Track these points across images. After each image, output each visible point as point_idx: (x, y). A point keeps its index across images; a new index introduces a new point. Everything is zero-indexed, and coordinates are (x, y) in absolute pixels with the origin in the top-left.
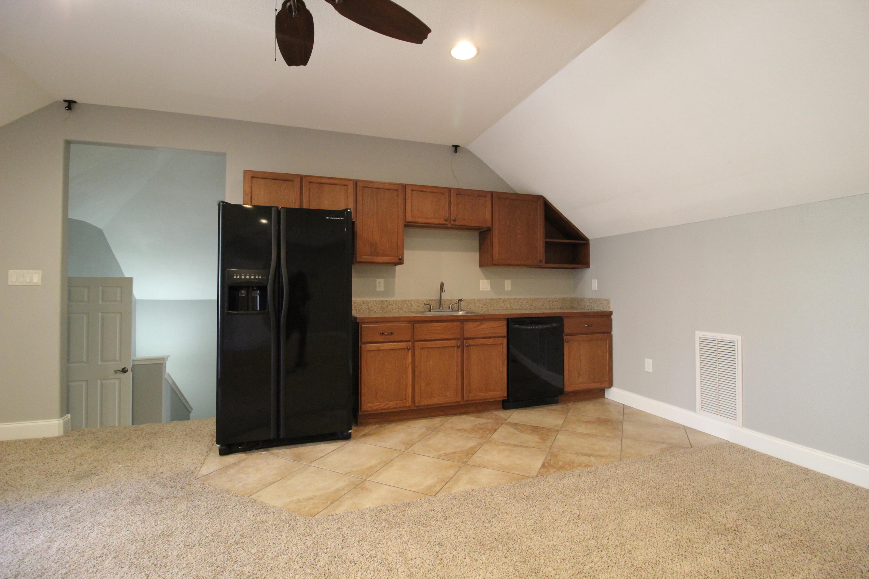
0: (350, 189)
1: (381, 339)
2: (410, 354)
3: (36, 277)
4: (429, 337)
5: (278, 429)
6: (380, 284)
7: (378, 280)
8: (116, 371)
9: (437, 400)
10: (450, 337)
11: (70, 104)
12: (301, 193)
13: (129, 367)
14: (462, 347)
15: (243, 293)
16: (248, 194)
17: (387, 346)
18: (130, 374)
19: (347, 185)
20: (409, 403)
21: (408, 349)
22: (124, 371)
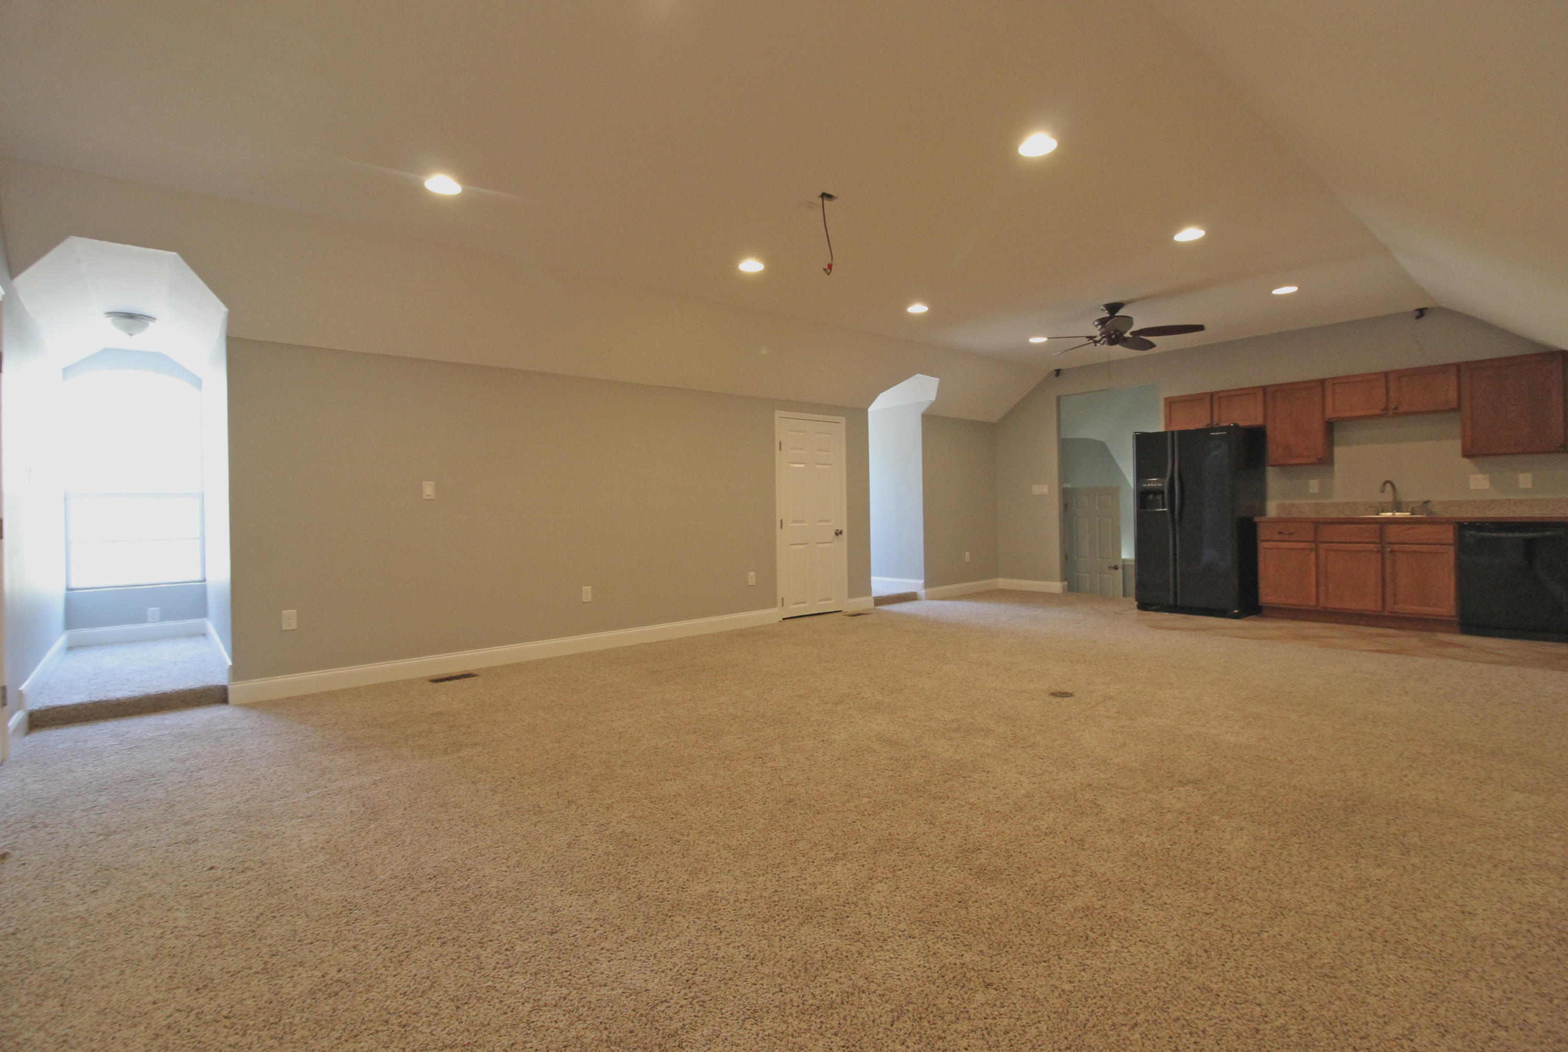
0: (1260, 395)
1: (1278, 537)
2: (1313, 555)
3: (1044, 489)
4: (1335, 539)
5: (1176, 597)
6: (1314, 485)
7: (1312, 482)
8: (1110, 567)
9: (1349, 604)
10: (1366, 540)
11: (1058, 372)
12: (1212, 409)
13: (1120, 564)
14: (1382, 552)
15: (1151, 497)
16: (1169, 419)
17: (1284, 545)
18: (1120, 571)
19: (1255, 393)
20: (1312, 602)
21: (1311, 550)
22: (1116, 568)
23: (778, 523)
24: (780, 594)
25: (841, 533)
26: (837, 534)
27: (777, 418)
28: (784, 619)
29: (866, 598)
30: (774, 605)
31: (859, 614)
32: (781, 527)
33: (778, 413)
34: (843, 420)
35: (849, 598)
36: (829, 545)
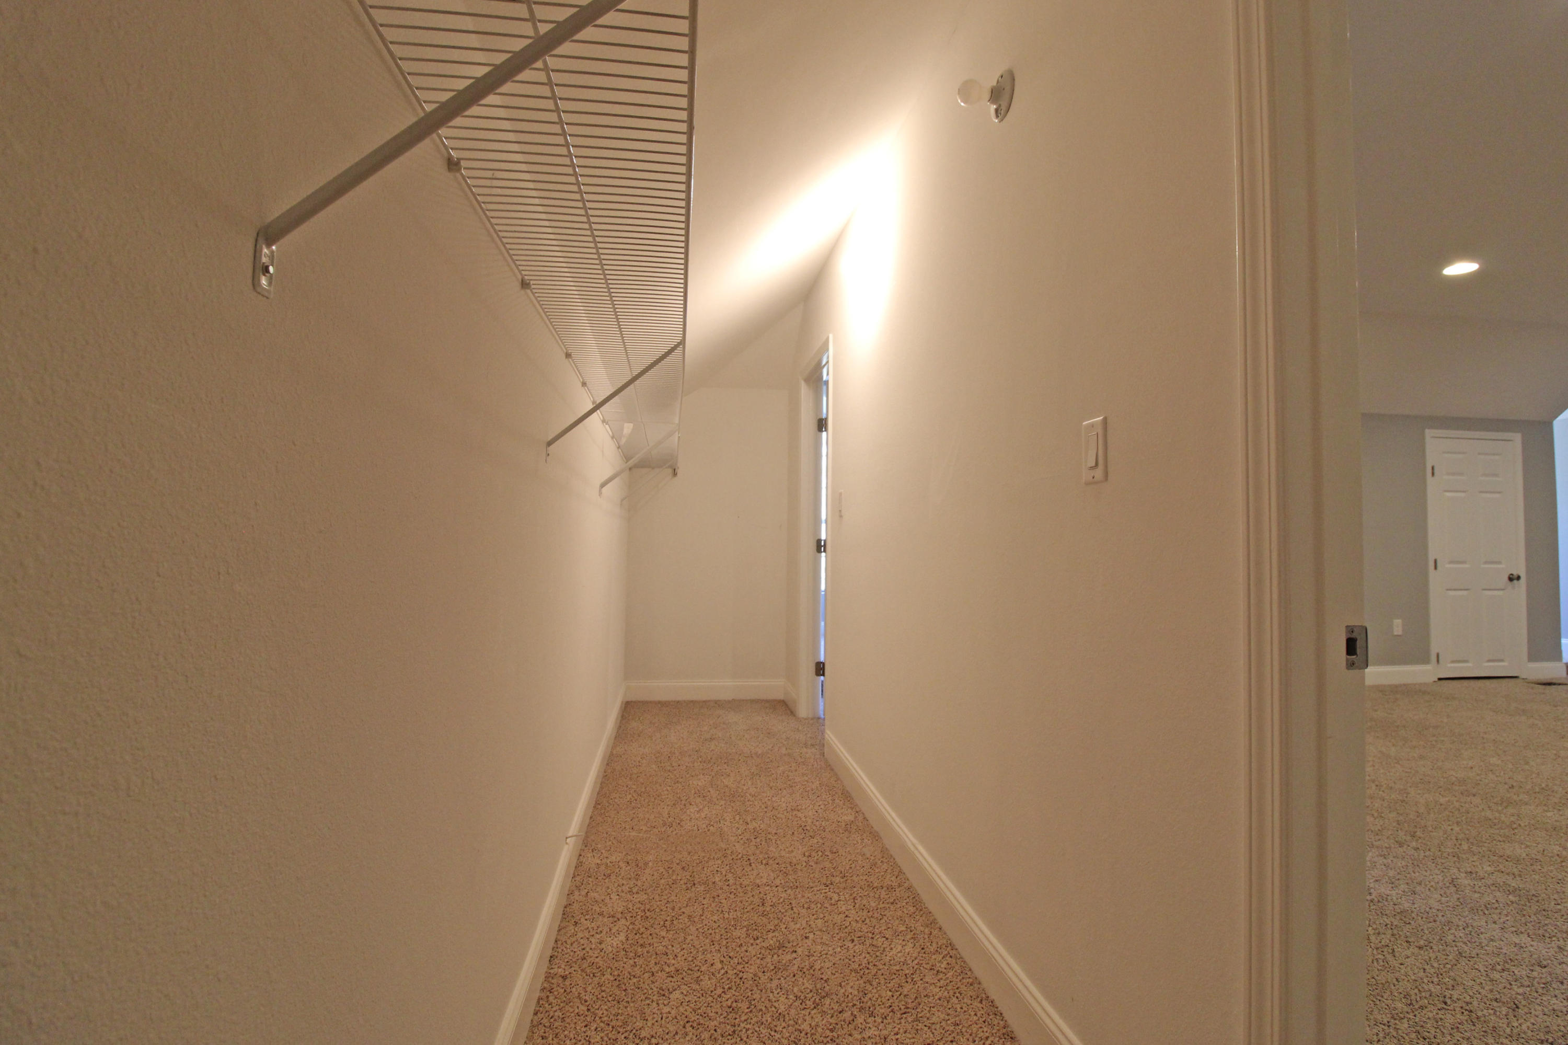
23: (1431, 564)
24: (1434, 649)
25: (1518, 578)
26: (1511, 579)
27: (1428, 439)
28: (1440, 679)
29: (1557, 664)
30: (1426, 661)
31: (1550, 684)
32: (1436, 568)
33: (1429, 433)
34: (1517, 438)
35: (1529, 661)
36: (1501, 593)
